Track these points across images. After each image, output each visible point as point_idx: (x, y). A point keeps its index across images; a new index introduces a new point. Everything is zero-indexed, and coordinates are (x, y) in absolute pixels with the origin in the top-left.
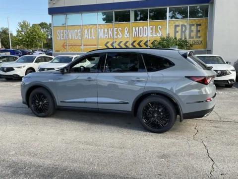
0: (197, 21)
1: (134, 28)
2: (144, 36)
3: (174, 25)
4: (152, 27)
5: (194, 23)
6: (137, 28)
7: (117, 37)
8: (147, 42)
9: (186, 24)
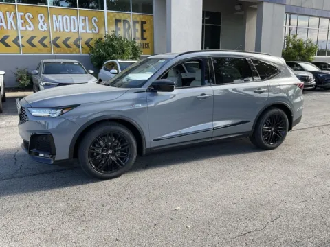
0: (141, 17)
1: (54, 16)
2: (73, 30)
3: (114, 19)
4: (83, 18)
5: (138, 19)
6: (60, 17)
7: (24, 28)
8: (78, 39)
9: (129, 20)
